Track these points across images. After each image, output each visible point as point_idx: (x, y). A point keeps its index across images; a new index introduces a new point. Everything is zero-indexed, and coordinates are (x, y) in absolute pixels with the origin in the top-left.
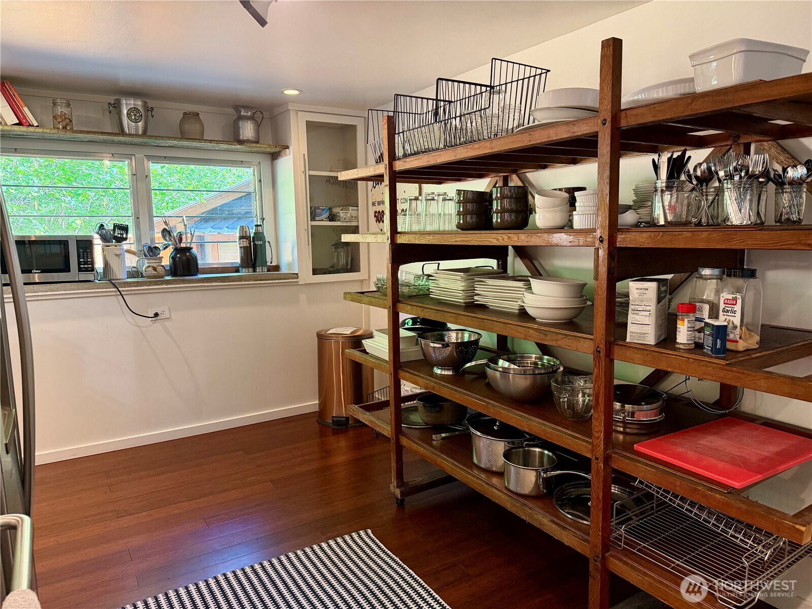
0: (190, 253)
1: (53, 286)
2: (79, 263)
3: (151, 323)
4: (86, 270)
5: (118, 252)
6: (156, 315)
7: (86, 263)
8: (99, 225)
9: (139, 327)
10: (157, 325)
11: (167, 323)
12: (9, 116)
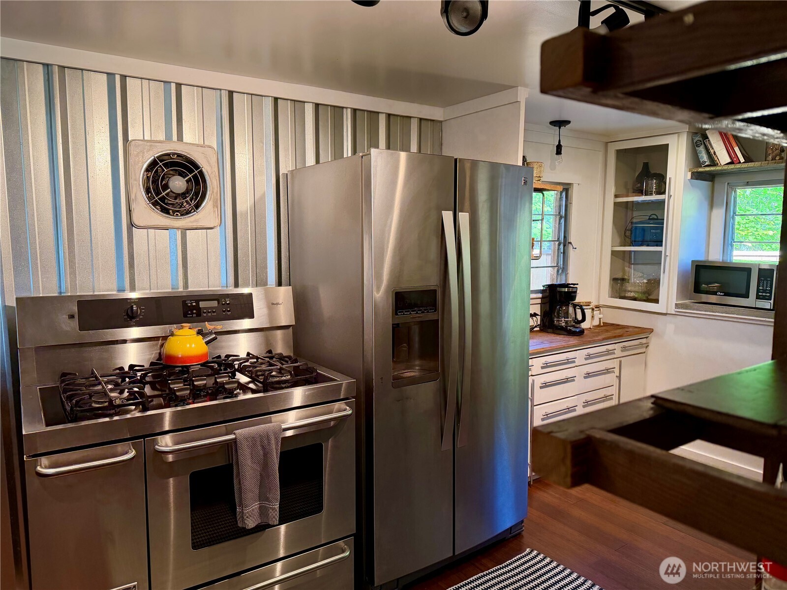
12: (723, 157)
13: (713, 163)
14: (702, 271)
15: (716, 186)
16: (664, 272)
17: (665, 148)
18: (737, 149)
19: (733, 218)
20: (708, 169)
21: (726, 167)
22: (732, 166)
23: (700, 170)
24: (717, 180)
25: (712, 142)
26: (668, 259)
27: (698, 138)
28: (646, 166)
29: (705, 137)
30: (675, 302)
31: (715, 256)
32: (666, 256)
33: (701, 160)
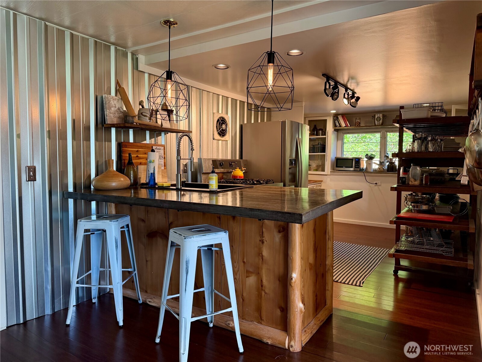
0: (394, 164)
1: (343, 171)
2: (355, 165)
3: (374, 186)
4: (357, 167)
5: (369, 163)
6: (376, 183)
7: (357, 165)
8: (366, 154)
9: (370, 187)
10: (376, 187)
11: (380, 187)
12: (343, 125)
13: (340, 126)
14: (338, 160)
15: (339, 133)
16: (326, 161)
17: (325, 121)
18: (347, 122)
19: (344, 144)
20: (339, 128)
21: (344, 128)
22: (346, 127)
23: (337, 128)
24: (339, 131)
25: (340, 119)
26: (328, 156)
27: (335, 118)
28: (315, 126)
29: (338, 118)
30: (330, 171)
31: (339, 156)
32: (327, 156)
33: (337, 125)
